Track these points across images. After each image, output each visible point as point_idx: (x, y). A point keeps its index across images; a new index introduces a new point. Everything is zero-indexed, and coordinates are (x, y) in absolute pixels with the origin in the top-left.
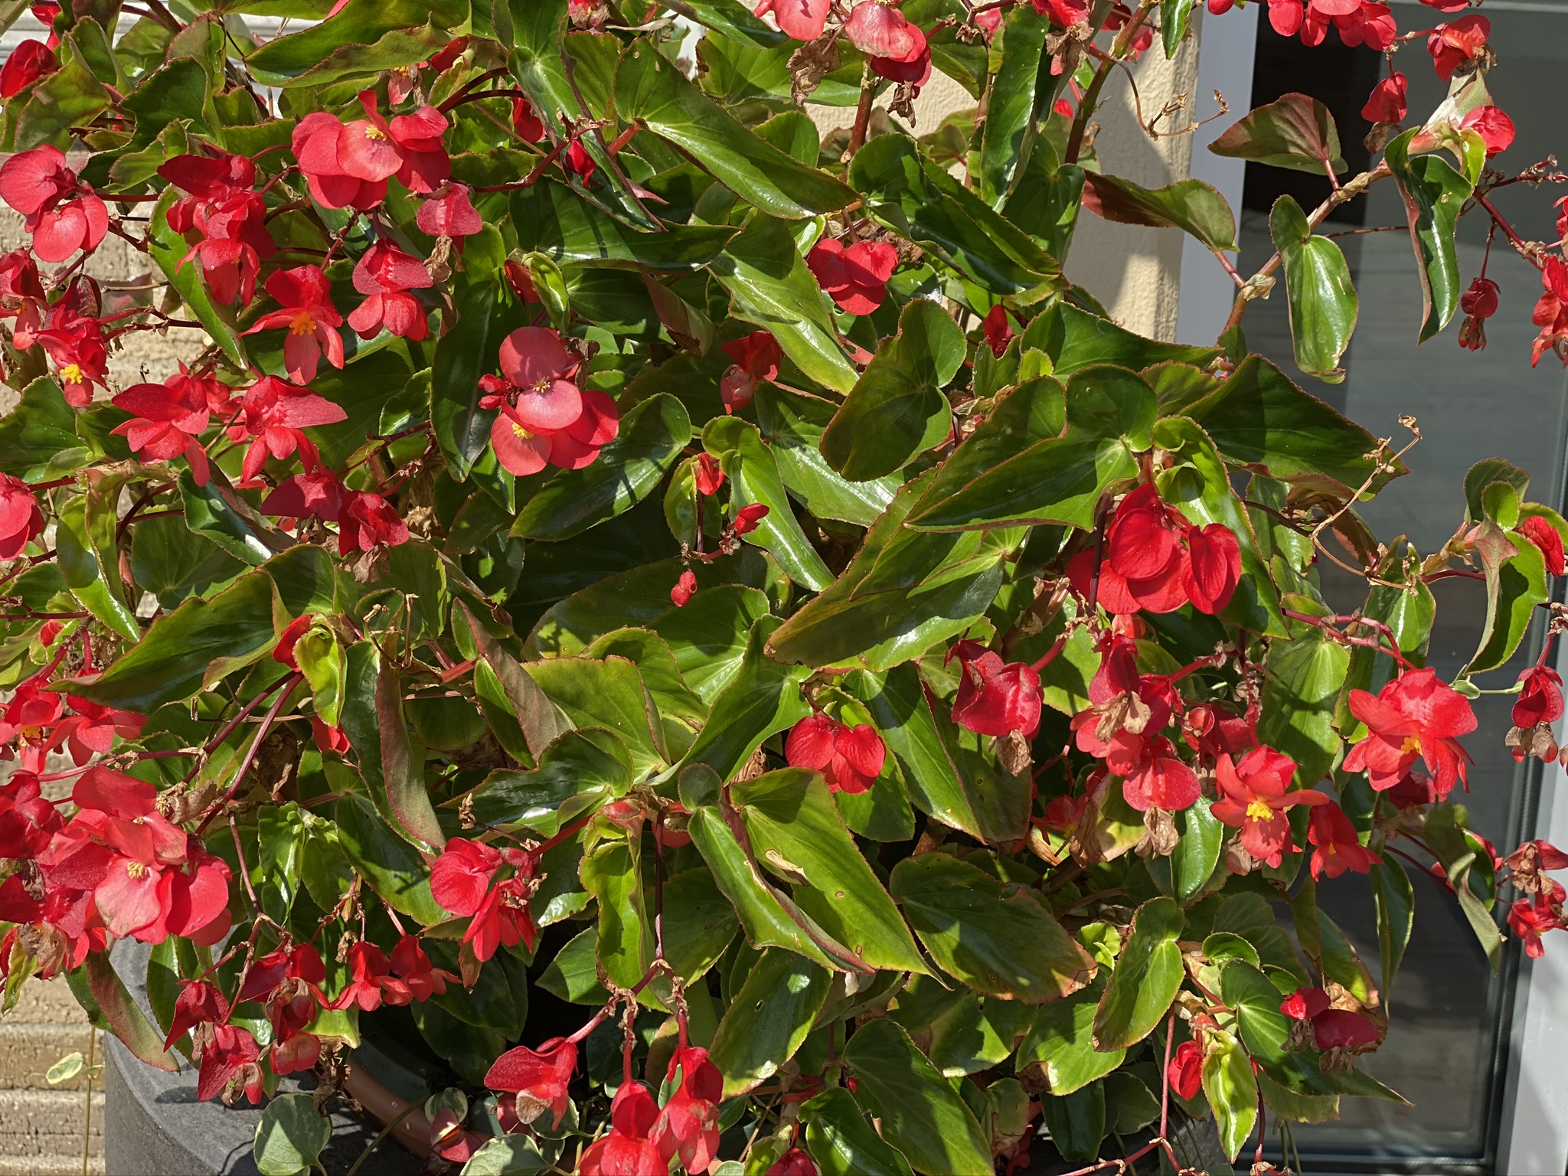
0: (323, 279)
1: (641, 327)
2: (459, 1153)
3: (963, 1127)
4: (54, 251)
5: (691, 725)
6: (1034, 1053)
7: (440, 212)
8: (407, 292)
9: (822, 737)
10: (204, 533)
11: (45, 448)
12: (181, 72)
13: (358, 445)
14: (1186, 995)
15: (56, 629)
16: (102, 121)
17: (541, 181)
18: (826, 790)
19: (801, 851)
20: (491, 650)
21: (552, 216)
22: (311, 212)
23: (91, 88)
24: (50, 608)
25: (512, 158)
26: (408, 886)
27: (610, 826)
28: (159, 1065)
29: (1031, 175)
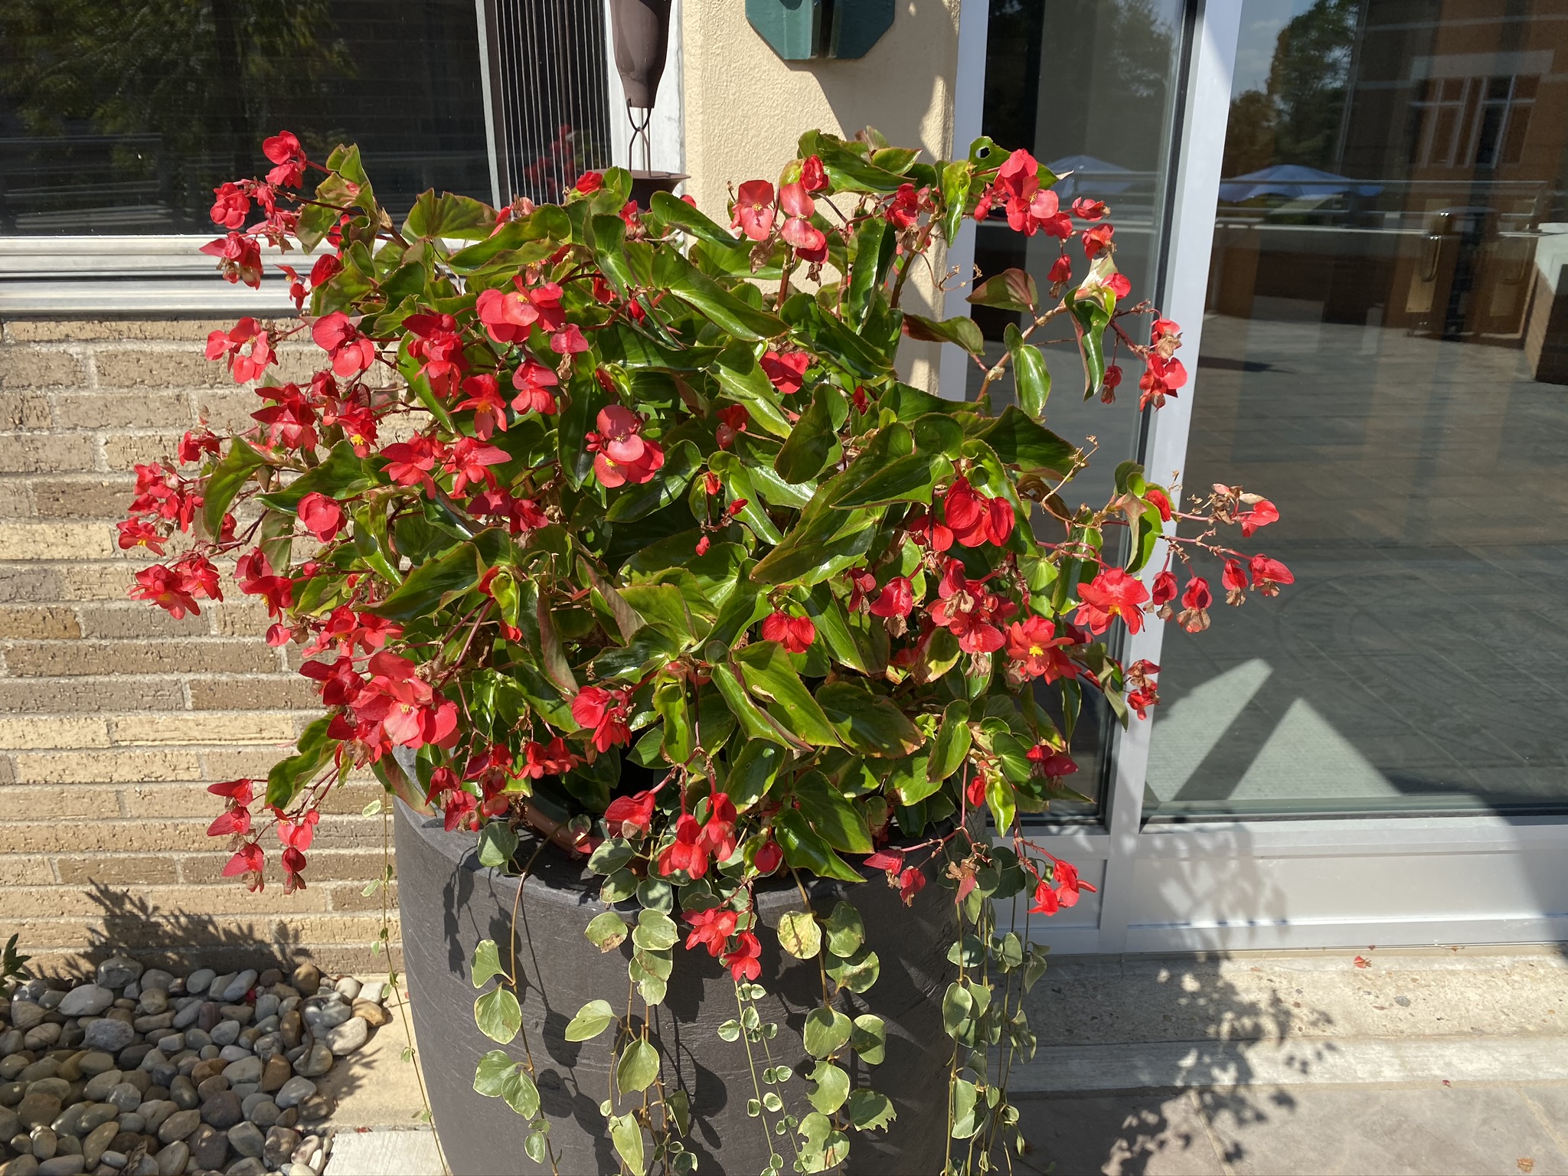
0: (495, 381)
1: (669, 404)
2: (587, 849)
3: (856, 823)
4: (345, 371)
5: (708, 619)
6: (893, 785)
7: (563, 341)
8: (543, 388)
9: (781, 624)
10: (435, 524)
11: (345, 480)
12: (411, 269)
13: (518, 472)
14: (973, 751)
15: (355, 579)
16: (368, 298)
17: (614, 324)
18: (784, 651)
19: (771, 684)
20: (599, 583)
21: (620, 344)
22: (486, 345)
23: (362, 280)
24: (352, 568)
25: (595, 312)
26: (555, 709)
27: (669, 676)
28: (423, 810)
29: (874, 315)
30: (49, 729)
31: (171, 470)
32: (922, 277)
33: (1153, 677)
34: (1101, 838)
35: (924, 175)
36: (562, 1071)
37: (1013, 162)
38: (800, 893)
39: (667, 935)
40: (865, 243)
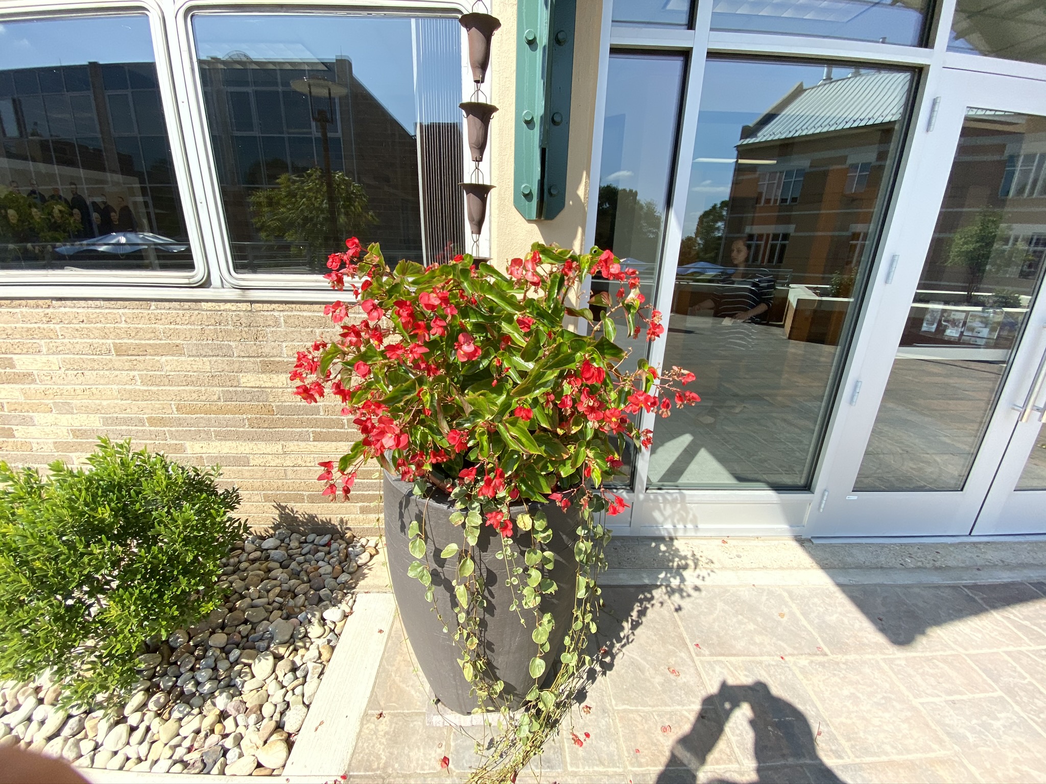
0: (425, 324)
1: (484, 334)
2: (451, 490)
3: (546, 483)
4: (372, 319)
5: (495, 409)
6: (559, 470)
7: (449, 310)
8: (441, 327)
9: (521, 410)
10: (401, 374)
11: (371, 358)
12: (397, 285)
13: (431, 356)
14: (587, 458)
16: (381, 295)
17: (466, 306)
18: (522, 420)
19: (517, 432)
20: (458, 395)
21: (468, 313)
22: (422, 313)
23: (379, 289)
24: (372, 388)
25: (460, 302)
26: (441, 439)
27: (482, 427)
28: (394, 474)
29: (555, 307)
30: (262, 447)
31: (310, 352)
32: (572, 296)
33: (651, 435)
34: (632, 494)
35: (574, 258)
36: (439, 569)
37: (605, 254)
38: (525, 507)
39: (478, 521)
40: (553, 282)
